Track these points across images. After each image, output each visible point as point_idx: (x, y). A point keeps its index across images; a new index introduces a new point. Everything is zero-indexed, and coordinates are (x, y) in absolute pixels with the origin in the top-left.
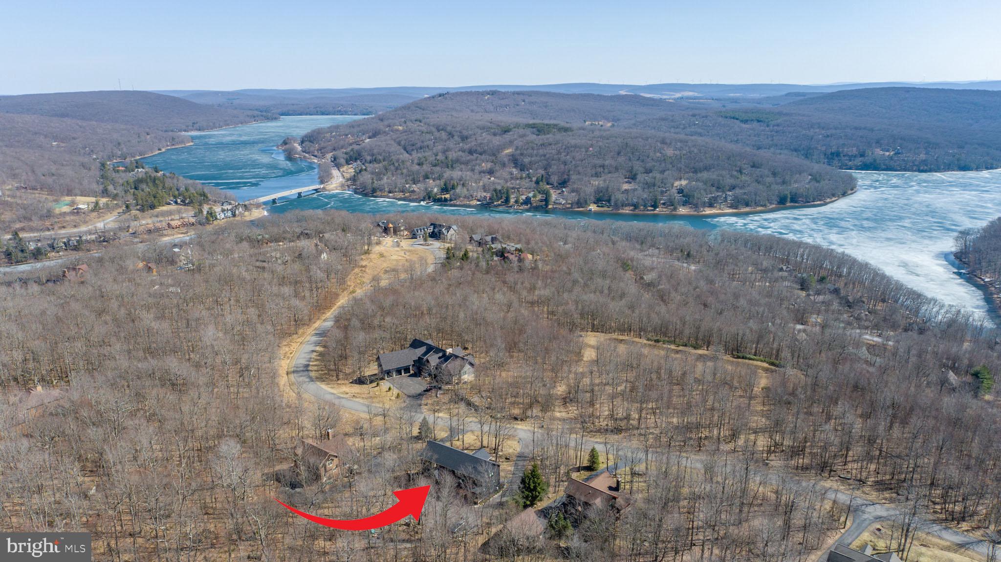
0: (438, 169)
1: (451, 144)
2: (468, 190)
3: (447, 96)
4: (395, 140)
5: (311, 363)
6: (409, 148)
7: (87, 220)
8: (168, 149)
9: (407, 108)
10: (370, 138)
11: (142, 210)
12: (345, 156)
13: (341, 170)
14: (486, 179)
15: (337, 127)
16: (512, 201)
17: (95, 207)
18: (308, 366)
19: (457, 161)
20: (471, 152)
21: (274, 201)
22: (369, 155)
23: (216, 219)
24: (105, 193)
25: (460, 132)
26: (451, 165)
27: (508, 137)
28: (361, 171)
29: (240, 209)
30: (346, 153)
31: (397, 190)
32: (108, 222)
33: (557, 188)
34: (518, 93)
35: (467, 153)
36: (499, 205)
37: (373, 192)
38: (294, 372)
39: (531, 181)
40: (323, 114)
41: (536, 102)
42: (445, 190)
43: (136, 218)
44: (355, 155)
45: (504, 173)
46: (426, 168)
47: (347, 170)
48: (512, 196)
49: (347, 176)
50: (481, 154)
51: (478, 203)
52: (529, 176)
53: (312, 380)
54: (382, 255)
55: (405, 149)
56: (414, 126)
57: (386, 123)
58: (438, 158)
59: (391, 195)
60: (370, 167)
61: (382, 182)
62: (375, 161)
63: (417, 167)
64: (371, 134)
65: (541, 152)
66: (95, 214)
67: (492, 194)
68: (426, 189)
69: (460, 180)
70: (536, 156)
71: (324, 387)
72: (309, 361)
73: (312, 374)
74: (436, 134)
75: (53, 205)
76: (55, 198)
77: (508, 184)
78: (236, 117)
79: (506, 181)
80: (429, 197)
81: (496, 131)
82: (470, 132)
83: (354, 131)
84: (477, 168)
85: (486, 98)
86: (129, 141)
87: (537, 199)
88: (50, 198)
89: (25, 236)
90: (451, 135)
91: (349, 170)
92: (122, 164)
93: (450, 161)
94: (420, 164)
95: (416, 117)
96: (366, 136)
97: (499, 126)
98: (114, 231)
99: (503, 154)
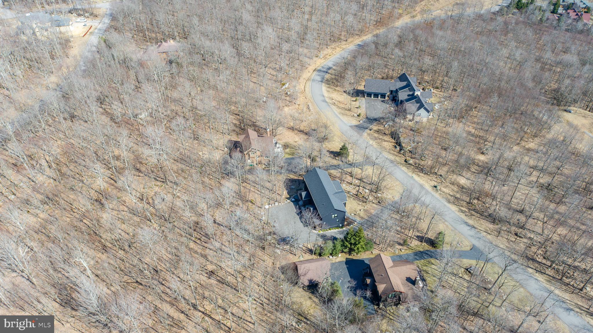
18: (330, 68)
38: (318, 71)
53: (322, 80)
71: (324, 88)
72: (334, 66)
73: (327, 76)
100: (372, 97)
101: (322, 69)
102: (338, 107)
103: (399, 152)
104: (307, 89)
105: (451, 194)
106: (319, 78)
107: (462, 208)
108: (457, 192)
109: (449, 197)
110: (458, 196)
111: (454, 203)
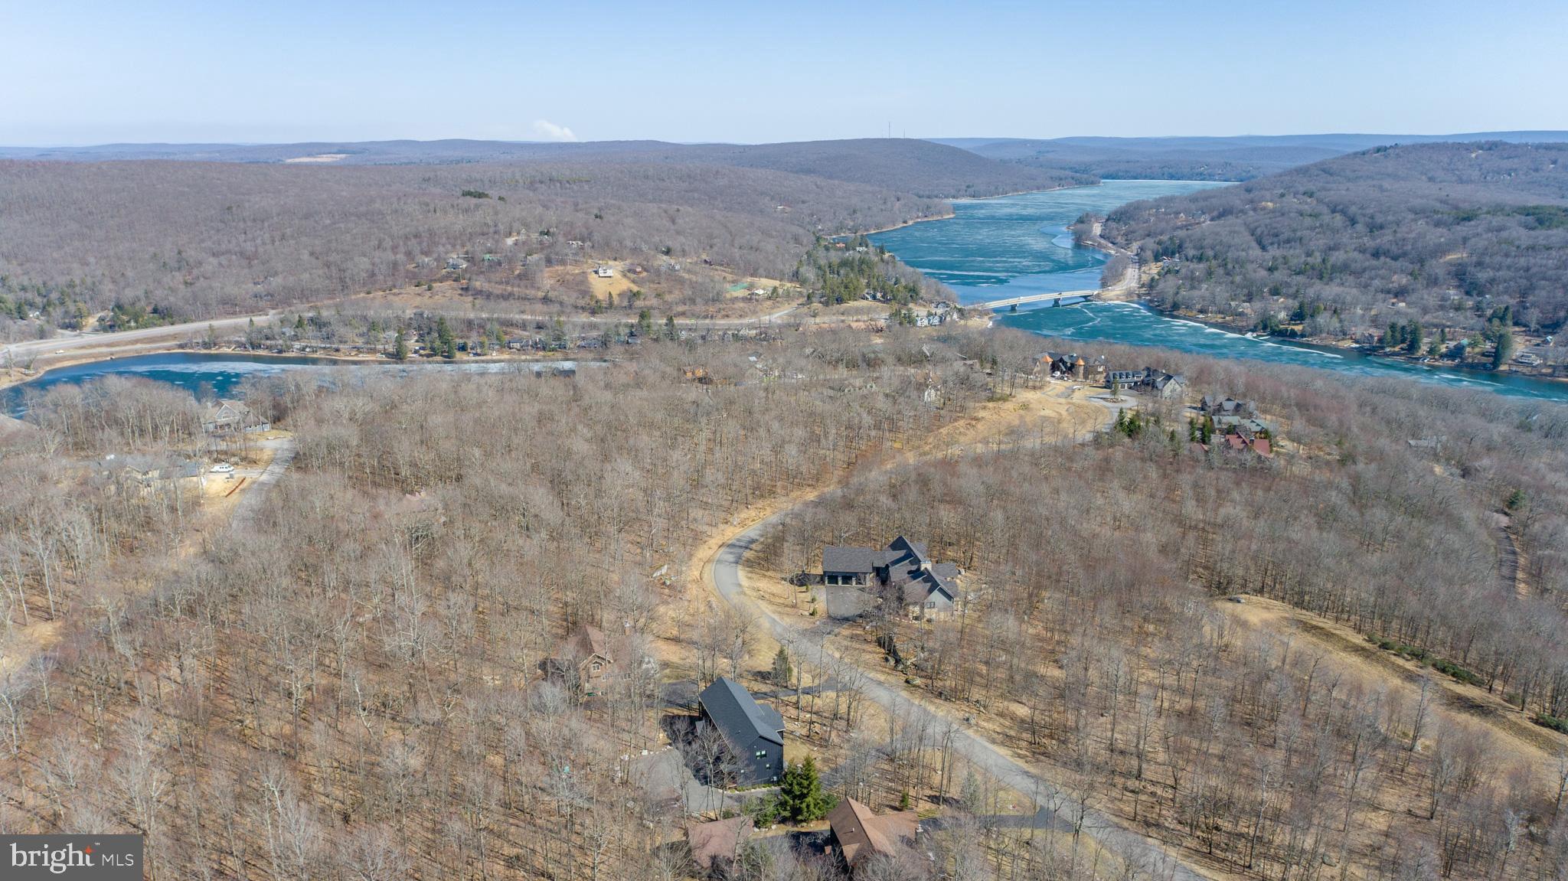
0: (1300, 279)
1: (1345, 237)
2: (1341, 321)
4: (1248, 227)
5: (761, 540)
6: (1266, 241)
7: (756, 310)
8: (916, 223)
9: (1303, 171)
10: (1212, 219)
12: (1157, 247)
13: (1142, 269)
14: (1383, 307)
15: (1170, 200)
16: (1424, 348)
17: (773, 294)
18: (753, 541)
19: (1345, 268)
20: (1376, 255)
22: (1195, 248)
23: (915, 325)
25: (1372, 217)
26: (1323, 273)
27: (1463, 229)
28: (1169, 272)
29: (955, 316)
30: (1159, 243)
31: (1214, 308)
33: (1536, 334)
35: (1368, 256)
36: (1394, 354)
37: (1173, 309)
38: (729, 546)
39: (1479, 316)
40: (1172, 177)
42: (1298, 316)
43: (814, 315)
44: (1173, 247)
45: (1426, 296)
46: (1279, 276)
47: (1150, 269)
48: (1426, 340)
49: (1145, 279)
50: (1395, 258)
51: (1354, 345)
52: (1478, 308)
53: (737, 561)
55: (1259, 243)
56: (1292, 201)
57: (1251, 196)
58: (1310, 259)
59: (1201, 316)
60: (1189, 267)
61: (1197, 293)
62: (1200, 259)
63: (1263, 273)
64: (1215, 213)
65: (1523, 261)
67: (1385, 333)
68: (1265, 312)
69: (1335, 301)
70: (1509, 268)
71: (742, 574)
72: (762, 536)
73: (748, 554)
74: (1326, 218)
75: (728, 286)
76: (735, 278)
77: (1428, 318)
78: (1035, 179)
79: (1425, 311)
80: (1266, 326)
81: (1446, 217)
82: (1390, 218)
83: (1193, 206)
84: (1377, 282)
85: (1473, 155)
86: (869, 208)
87: (1477, 350)
88: (729, 277)
89: (681, 321)
90: (1353, 222)
91: (1154, 269)
92: (844, 240)
93: (1329, 267)
94: (1271, 270)
95: (1311, 187)
96: (1207, 216)
97: (1457, 208)
98: (780, 327)
99: (1441, 261)
100: (840, 583)
101: (738, 543)
102: (771, 603)
103: (895, 668)
104: (705, 576)
105: (998, 730)
106: (731, 558)
107: (1019, 751)
108: (1011, 728)
109: (995, 736)
110: (1012, 733)
111: (1002, 744)
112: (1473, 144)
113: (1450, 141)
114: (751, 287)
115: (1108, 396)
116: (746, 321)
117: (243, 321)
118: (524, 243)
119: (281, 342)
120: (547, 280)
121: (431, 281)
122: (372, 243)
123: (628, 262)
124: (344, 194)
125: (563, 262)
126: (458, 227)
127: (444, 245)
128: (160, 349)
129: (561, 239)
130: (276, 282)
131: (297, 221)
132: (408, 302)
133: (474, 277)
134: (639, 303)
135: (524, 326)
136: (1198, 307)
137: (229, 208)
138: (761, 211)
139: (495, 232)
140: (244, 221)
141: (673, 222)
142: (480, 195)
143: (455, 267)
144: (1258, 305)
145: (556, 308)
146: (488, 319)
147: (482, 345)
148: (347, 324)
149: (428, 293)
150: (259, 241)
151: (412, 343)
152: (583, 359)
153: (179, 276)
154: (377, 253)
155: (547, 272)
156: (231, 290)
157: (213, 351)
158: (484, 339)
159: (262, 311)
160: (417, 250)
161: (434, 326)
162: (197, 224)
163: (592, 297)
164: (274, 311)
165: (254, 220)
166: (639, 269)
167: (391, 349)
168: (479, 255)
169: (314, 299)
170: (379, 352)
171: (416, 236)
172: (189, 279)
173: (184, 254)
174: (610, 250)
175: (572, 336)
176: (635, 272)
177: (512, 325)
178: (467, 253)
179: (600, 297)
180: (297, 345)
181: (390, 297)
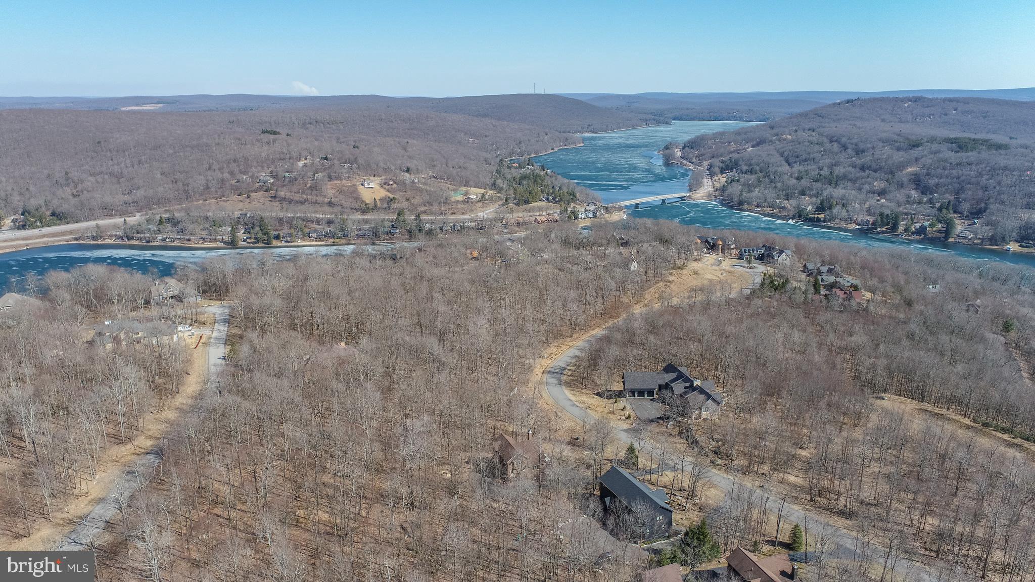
0: (818, 185)
1: (842, 157)
2: (847, 211)
3: (856, 102)
4: (778, 151)
5: (568, 368)
6: (791, 160)
7: (473, 209)
8: (561, 149)
9: (804, 115)
10: (753, 147)
11: (518, 204)
12: (721, 164)
13: (714, 179)
14: (872, 201)
15: (722, 134)
16: (901, 228)
17: (482, 198)
18: (564, 369)
19: (844, 177)
20: (863, 169)
21: (637, 206)
22: (746, 165)
23: (578, 218)
24: (494, 186)
25: (856, 145)
26: (833, 181)
27: (915, 153)
28: (732, 181)
29: (602, 211)
30: (723, 162)
31: (766, 204)
32: (487, 212)
33: (968, 218)
34: (951, 100)
35: (858, 169)
36: (883, 232)
37: (740, 205)
38: (549, 372)
39: (932, 207)
40: (716, 119)
41: (971, 112)
42: (820, 208)
43: (511, 212)
44: (731, 164)
45: (898, 195)
46: (805, 183)
47: (719, 179)
48: (902, 223)
49: (717, 185)
50: (875, 171)
51: (857, 227)
52: (931, 202)
53: (560, 383)
54: (695, 273)
55: (787, 161)
56: (803, 135)
57: (775, 131)
58: (822, 172)
59: (758, 209)
60: (744, 178)
61: (753, 194)
62: (751, 172)
63: (795, 181)
64: (755, 143)
65: (954, 172)
66: (481, 204)
67: (877, 219)
68: (798, 206)
69: (842, 199)
70: (947, 177)
71: (567, 392)
72: (567, 365)
74: (828, 146)
75: (451, 193)
76: (455, 187)
77: (901, 209)
78: (631, 121)
79: (899, 204)
80: (800, 215)
81: (903, 144)
82: (869, 145)
83: (739, 138)
84: (866, 187)
85: (906, 105)
86: (529, 140)
87: (935, 229)
88: (451, 187)
89: (424, 218)
90: (845, 147)
91: (722, 180)
92: (517, 161)
93: (835, 177)
94: (799, 179)
95: (811, 125)
96: (750, 144)
97: (908, 139)
98: (491, 220)
99: (904, 172)
100: (636, 396)
101: (554, 371)
102: (596, 411)
105: (784, 493)
106: (554, 381)
107: (805, 506)
108: (791, 490)
109: (784, 496)
110: (794, 494)
111: (792, 502)
112: (905, 98)
113: (891, 96)
114: (466, 194)
115: (745, 265)
116: (468, 216)
117: (119, 220)
118: (312, 165)
119: (148, 235)
120: (330, 190)
121: (249, 191)
122: (205, 166)
123: (383, 177)
124: (178, 132)
125: (339, 178)
126: (264, 155)
127: (256, 167)
128: (61, 241)
129: (336, 162)
130: (140, 193)
131: (148, 151)
132: (235, 207)
133: (279, 189)
134: (394, 205)
135: (318, 222)
136: (755, 203)
137: (99, 142)
138: (459, 142)
139: (290, 158)
140: (110, 150)
141: (405, 149)
142: (275, 133)
143: (265, 182)
144: (794, 202)
145: (338, 209)
146: (293, 218)
147: (291, 235)
148: (194, 221)
149: (248, 200)
150: (122, 165)
151: (241, 234)
152: (360, 244)
153: (68, 190)
154: (209, 173)
155: (329, 185)
156: (108, 199)
157: (100, 242)
158: (292, 231)
159: (132, 214)
160: (236, 170)
161: (257, 223)
162: (76, 154)
163: (363, 201)
164: (139, 214)
165: (117, 151)
166: (391, 183)
167: (227, 239)
168: (281, 174)
169: (167, 205)
170: (219, 241)
171: (235, 161)
172: (75, 192)
173: (69, 175)
174: (371, 170)
175: (352, 228)
176: (389, 185)
177: (309, 221)
178: (271, 172)
179: (367, 202)
180: (160, 237)
181: (221, 203)
